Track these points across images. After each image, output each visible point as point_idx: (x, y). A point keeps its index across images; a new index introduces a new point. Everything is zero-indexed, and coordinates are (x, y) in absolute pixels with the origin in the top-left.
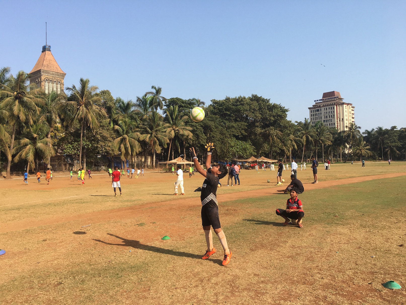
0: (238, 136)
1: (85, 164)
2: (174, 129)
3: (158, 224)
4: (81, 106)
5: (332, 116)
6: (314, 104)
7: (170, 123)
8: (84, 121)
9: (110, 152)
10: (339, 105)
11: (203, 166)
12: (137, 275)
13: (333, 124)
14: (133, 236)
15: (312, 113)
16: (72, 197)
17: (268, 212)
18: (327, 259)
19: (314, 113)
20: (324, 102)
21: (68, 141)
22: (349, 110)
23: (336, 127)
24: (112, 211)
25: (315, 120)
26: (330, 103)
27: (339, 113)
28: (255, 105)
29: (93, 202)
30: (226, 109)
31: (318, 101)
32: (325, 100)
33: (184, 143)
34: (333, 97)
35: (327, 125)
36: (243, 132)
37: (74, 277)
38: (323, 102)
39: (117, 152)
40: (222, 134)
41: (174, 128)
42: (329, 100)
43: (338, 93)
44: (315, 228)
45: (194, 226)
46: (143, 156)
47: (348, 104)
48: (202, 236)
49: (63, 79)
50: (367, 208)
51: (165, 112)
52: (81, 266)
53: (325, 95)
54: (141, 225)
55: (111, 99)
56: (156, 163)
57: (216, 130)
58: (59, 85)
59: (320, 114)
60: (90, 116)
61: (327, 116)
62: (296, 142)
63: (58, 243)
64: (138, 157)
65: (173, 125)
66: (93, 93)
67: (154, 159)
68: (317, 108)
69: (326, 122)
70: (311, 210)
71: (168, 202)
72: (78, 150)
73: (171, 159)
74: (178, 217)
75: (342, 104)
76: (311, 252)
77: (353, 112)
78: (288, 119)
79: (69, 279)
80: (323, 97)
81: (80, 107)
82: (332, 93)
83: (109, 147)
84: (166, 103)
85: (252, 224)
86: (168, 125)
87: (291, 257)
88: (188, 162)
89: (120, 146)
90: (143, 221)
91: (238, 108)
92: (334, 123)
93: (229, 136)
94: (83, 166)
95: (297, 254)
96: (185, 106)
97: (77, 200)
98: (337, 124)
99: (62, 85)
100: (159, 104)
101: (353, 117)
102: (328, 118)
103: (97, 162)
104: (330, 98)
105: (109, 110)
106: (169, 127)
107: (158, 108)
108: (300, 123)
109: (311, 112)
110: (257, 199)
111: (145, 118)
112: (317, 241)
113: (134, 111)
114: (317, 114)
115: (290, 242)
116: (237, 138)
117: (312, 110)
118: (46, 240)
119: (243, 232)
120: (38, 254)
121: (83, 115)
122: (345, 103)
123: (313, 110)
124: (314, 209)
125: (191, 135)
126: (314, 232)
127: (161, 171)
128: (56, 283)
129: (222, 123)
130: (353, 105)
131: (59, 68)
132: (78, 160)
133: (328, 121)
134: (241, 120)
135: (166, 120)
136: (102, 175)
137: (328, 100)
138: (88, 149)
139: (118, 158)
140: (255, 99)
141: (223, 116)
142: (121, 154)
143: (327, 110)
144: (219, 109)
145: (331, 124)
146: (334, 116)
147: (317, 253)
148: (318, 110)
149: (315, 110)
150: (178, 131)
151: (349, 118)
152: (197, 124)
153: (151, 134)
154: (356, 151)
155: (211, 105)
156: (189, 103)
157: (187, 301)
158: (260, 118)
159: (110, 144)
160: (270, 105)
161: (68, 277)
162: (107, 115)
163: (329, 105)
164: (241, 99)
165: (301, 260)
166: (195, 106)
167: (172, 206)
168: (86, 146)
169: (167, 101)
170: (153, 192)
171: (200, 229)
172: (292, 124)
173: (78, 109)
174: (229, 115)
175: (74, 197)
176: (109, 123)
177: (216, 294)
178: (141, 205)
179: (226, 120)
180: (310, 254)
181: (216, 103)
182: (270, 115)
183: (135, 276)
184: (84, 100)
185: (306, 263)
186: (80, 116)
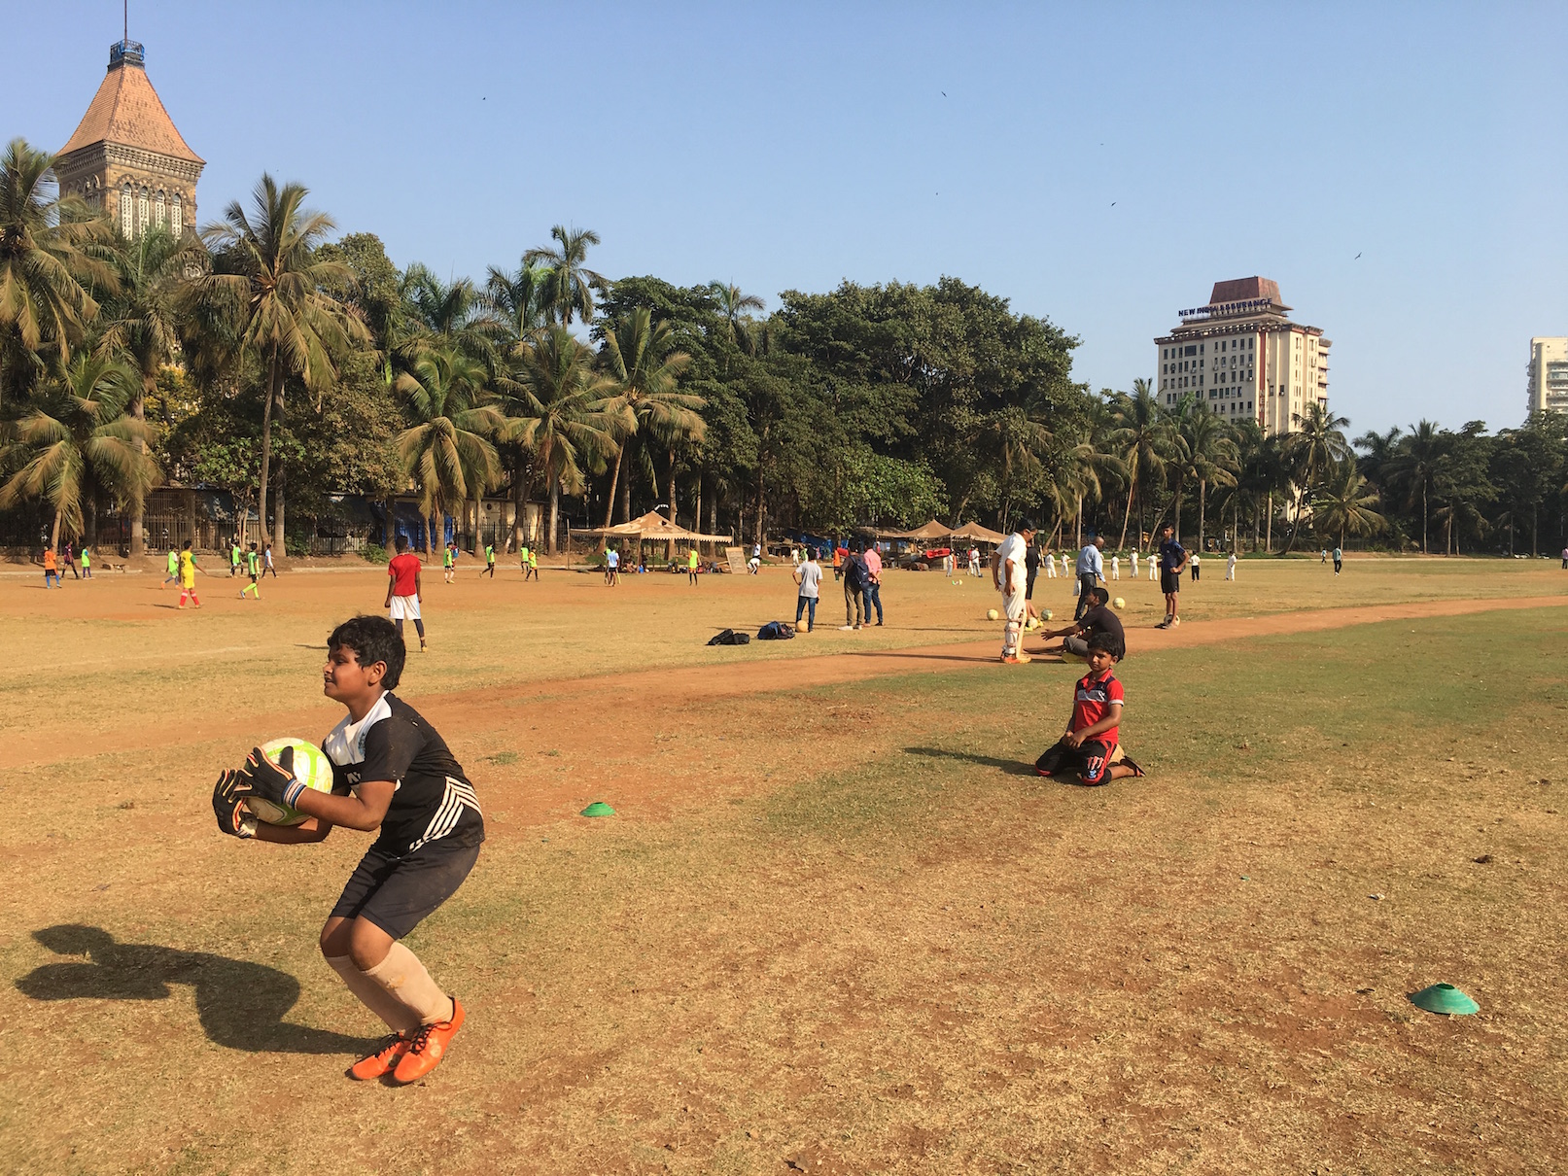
0: (883, 437)
1: (282, 527)
2: (632, 403)
3: (569, 758)
4: (264, 294)
5: (1242, 372)
6: (1178, 324)
7: (617, 376)
8: (279, 360)
9: (384, 483)
10: (1273, 334)
11: (741, 549)
12: (488, 941)
13: (1245, 406)
15: (1169, 362)
16: (230, 649)
17: (987, 728)
18: (1204, 902)
19: (1176, 361)
20: (1217, 318)
21: (213, 433)
22: (1310, 353)
23: (1257, 416)
25: (1176, 386)
26: (1236, 322)
27: (1269, 365)
28: (954, 319)
30: (841, 333)
31: (1192, 312)
32: (1220, 313)
33: (672, 458)
34: (1252, 300)
35: (1223, 408)
36: (902, 423)
37: (244, 943)
38: (1212, 318)
39: (406, 485)
40: (818, 426)
41: (635, 398)
42: (1236, 310)
43: (1272, 284)
44: (1165, 788)
45: (706, 768)
46: (509, 504)
47: (1307, 331)
48: (735, 807)
49: (195, 182)
50: (1361, 722)
51: (599, 334)
52: (269, 904)
53: (1222, 291)
54: (504, 759)
55: (385, 272)
56: (561, 532)
57: (796, 412)
58: (177, 208)
59: (1198, 364)
60: (303, 338)
61: (1224, 374)
62: (1099, 467)
63: (180, 817)
64: (489, 507)
65: (631, 385)
66: (316, 242)
67: (554, 518)
68: (1186, 340)
69: (1221, 397)
70: (1149, 724)
71: (607, 680)
72: (253, 471)
73: (612, 525)
74: (646, 733)
75: (1283, 330)
76: (1148, 874)
77: (1322, 362)
79: (223, 950)
80: (1215, 298)
81: (263, 300)
82: (1249, 286)
83: (378, 460)
84: (603, 296)
85: (927, 769)
86: (610, 383)
87: (1074, 890)
88: (684, 535)
89: (419, 458)
90: (511, 746)
91: (884, 329)
92: (1250, 403)
93: (845, 437)
94: (273, 533)
95: (1095, 881)
96: (679, 314)
97: (249, 660)
98: (1262, 405)
99: (188, 207)
100: (579, 301)
101: (1323, 380)
102: (1228, 384)
103: (330, 519)
104: (1238, 302)
105: (377, 313)
106: (615, 393)
107: (576, 315)
108: (1119, 398)
109: (1166, 358)
110: (947, 680)
111: (521, 354)
112: (1171, 836)
113: (477, 322)
114: (1186, 363)
115: (1068, 838)
116: (879, 446)
117: (1169, 348)
118: (132, 806)
119: (891, 797)
120: (101, 855)
121: (276, 327)
122: (1295, 326)
123: (1173, 350)
124: (1160, 721)
125: (699, 428)
126: (1159, 804)
127: (578, 564)
128: (173, 963)
129: (822, 386)
130: (1324, 336)
131: (176, 138)
132: (255, 509)
133: (1227, 393)
134: (896, 378)
135: (603, 363)
136: (347, 573)
137: (1231, 311)
138: (292, 468)
139: (409, 505)
140: (954, 294)
141: (827, 358)
142: (421, 493)
143: (1224, 349)
144: (811, 331)
145: (1237, 406)
146: (1251, 373)
147: (1168, 877)
148: (1191, 351)
149: (1181, 350)
150: (649, 411)
151: (1309, 385)
152: (723, 387)
153: (545, 417)
154: (1329, 511)
155: (780, 313)
156: (697, 304)
157: (678, 1037)
158: (970, 370)
159: (380, 450)
160: (1007, 322)
161: (218, 941)
162: (367, 336)
163: (1235, 331)
164: (901, 295)
165: (1108, 903)
166: (721, 314)
167: (621, 695)
168: (283, 456)
169: (610, 289)
170: (549, 640)
171: (730, 782)
172: (1092, 400)
173: (254, 308)
174: (851, 357)
175: (239, 649)
176: (378, 369)
177: (787, 1017)
178: (502, 688)
179: (838, 373)
180: (1144, 882)
181: (799, 306)
182: (1010, 363)
183: (481, 946)
184: (280, 273)
185: (1129, 911)
186: (265, 333)
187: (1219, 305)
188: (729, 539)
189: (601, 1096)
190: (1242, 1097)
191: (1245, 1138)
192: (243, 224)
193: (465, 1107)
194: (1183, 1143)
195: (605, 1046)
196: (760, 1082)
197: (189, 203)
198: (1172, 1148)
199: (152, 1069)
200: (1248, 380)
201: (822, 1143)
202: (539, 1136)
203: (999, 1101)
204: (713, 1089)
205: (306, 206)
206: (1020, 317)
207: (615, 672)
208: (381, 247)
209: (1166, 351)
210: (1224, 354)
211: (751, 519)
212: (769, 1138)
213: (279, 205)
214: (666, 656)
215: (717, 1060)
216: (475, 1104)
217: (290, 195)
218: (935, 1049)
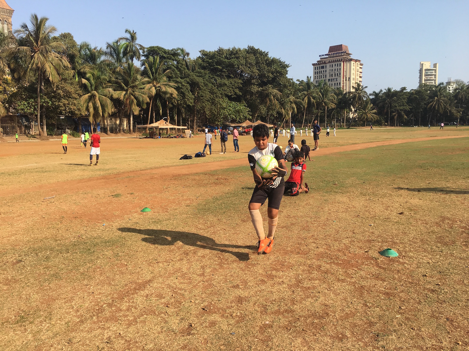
0: (232, 95)
1: (45, 127)
2: (154, 86)
3: (137, 195)
4: (35, 53)
5: (337, 74)
6: (319, 59)
7: (149, 77)
8: (41, 72)
9: (77, 112)
10: (346, 62)
12: (112, 250)
13: (338, 84)
14: (107, 208)
15: (316, 71)
16: (30, 165)
18: (323, 229)
19: (318, 71)
20: (330, 57)
21: (22, 98)
22: (357, 68)
23: (342, 87)
24: (80, 181)
25: (319, 78)
26: (336, 58)
27: (345, 71)
28: (252, 59)
29: (58, 171)
30: (219, 63)
31: (323, 55)
33: (167, 103)
34: (341, 52)
35: (332, 84)
36: (237, 91)
37: (37, 254)
39: (84, 113)
40: (212, 92)
41: (155, 84)
42: (336, 55)
43: (346, 47)
44: (313, 197)
45: (179, 196)
46: (117, 118)
47: (356, 61)
48: (187, 207)
49: (11, 17)
50: (369, 176)
51: (143, 64)
52: (44, 242)
53: (332, 49)
54: (117, 196)
55: (74, 45)
56: (134, 126)
57: (205, 88)
58: (6, 25)
59: (325, 71)
60: (48, 67)
61: (332, 74)
62: (296, 103)
63: (15, 217)
64: (111, 119)
65: (154, 80)
66: (52, 35)
67: (132, 122)
68: (321, 64)
69: (331, 81)
71: (149, 171)
72: (35, 109)
73: (152, 122)
74: (161, 186)
75: (349, 61)
76: (307, 222)
77: (361, 70)
78: (289, 76)
79: (30, 256)
80: (330, 51)
81: (35, 55)
82: (340, 47)
83: (75, 105)
84: (143, 52)
86: (147, 79)
87: (286, 227)
88: (172, 126)
89: (88, 104)
90: (119, 192)
91: (231, 62)
92: (340, 83)
93: (220, 96)
94: (42, 129)
95: (292, 224)
96: (168, 58)
97: (36, 168)
98: (343, 84)
99: (9, 25)
100: (136, 54)
101: (361, 76)
102: (334, 77)
103: (61, 124)
104: (337, 52)
105: (72, 58)
106: (149, 83)
107: (135, 58)
108: (302, 82)
109: (315, 69)
111: (119, 71)
112: (314, 210)
113: (104, 61)
114: (321, 71)
115: (285, 212)
116: (230, 98)
117: (316, 66)
119: (234, 203)
121: (39, 63)
122: (353, 59)
123: (318, 67)
124: (312, 178)
125: (175, 93)
126: (311, 201)
127: (140, 136)
128: (15, 261)
129: (213, 80)
130: (361, 62)
131: (4, 3)
132: (36, 121)
133: (333, 80)
134: (235, 77)
135: (144, 73)
137: (334, 55)
138: (48, 108)
139: (85, 119)
140: (252, 51)
141: (214, 71)
142: (89, 115)
143: (332, 67)
144: (209, 63)
145: (336, 84)
146: (340, 74)
147: (313, 222)
148: (323, 67)
149: (320, 67)
150: (159, 88)
151: (357, 77)
152: (182, 80)
153: (127, 91)
154: (362, 115)
155: (199, 57)
156: (174, 54)
157: (170, 275)
158: (257, 74)
159: (75, 102)
160: (267, 60)
161: (29, 254)
162: (69, 66)
163: (335, 61)
164: (236, 51)
165: (296, 230)
166: (180, 57)
167: (153, 175)
168: (44, 104)
169: (146, 50)
170: (131, 159)
171: (186, 200)
172: (294, 83)
173: (32, 57)
174: (221, 71)
175: (33, 165)
176: (73, 76)
177: (203, 267)
178: (116, 174)
179: (218, 76)
180: (306, 224)
181: (205, 55)
182: (269, 72)
183: (110, 251)
184: (40, 46)
185: (301, 232)
186: (36, 65)
187: (331, 53)
188: (186, 127)
189: (147, 293)
190: (332, 282)
191: (332, 294)
192: (27, 30)
193: (106, 299)
194: (315, 296)
195: (148, 279)
196: (194, 286)
197: (10, 24)
198: (312, 298)
199: (8, 293)
200: (339, 76)
201: (213, 303)
202: (128, 306)
203: (263, 287)
204: (181, 289)
205: (48, 24)
206: (272, 58)
207: (151, 169)
208: (72, 37)
209: (315, 67)
210: (332, 68)
211: (192, 121)
212: (197, 302)
213: (39, 24)
214: (167, 163)
215: (182, 281)
216: (109, 297)
217: (42, 21)
218: (246, 274)
